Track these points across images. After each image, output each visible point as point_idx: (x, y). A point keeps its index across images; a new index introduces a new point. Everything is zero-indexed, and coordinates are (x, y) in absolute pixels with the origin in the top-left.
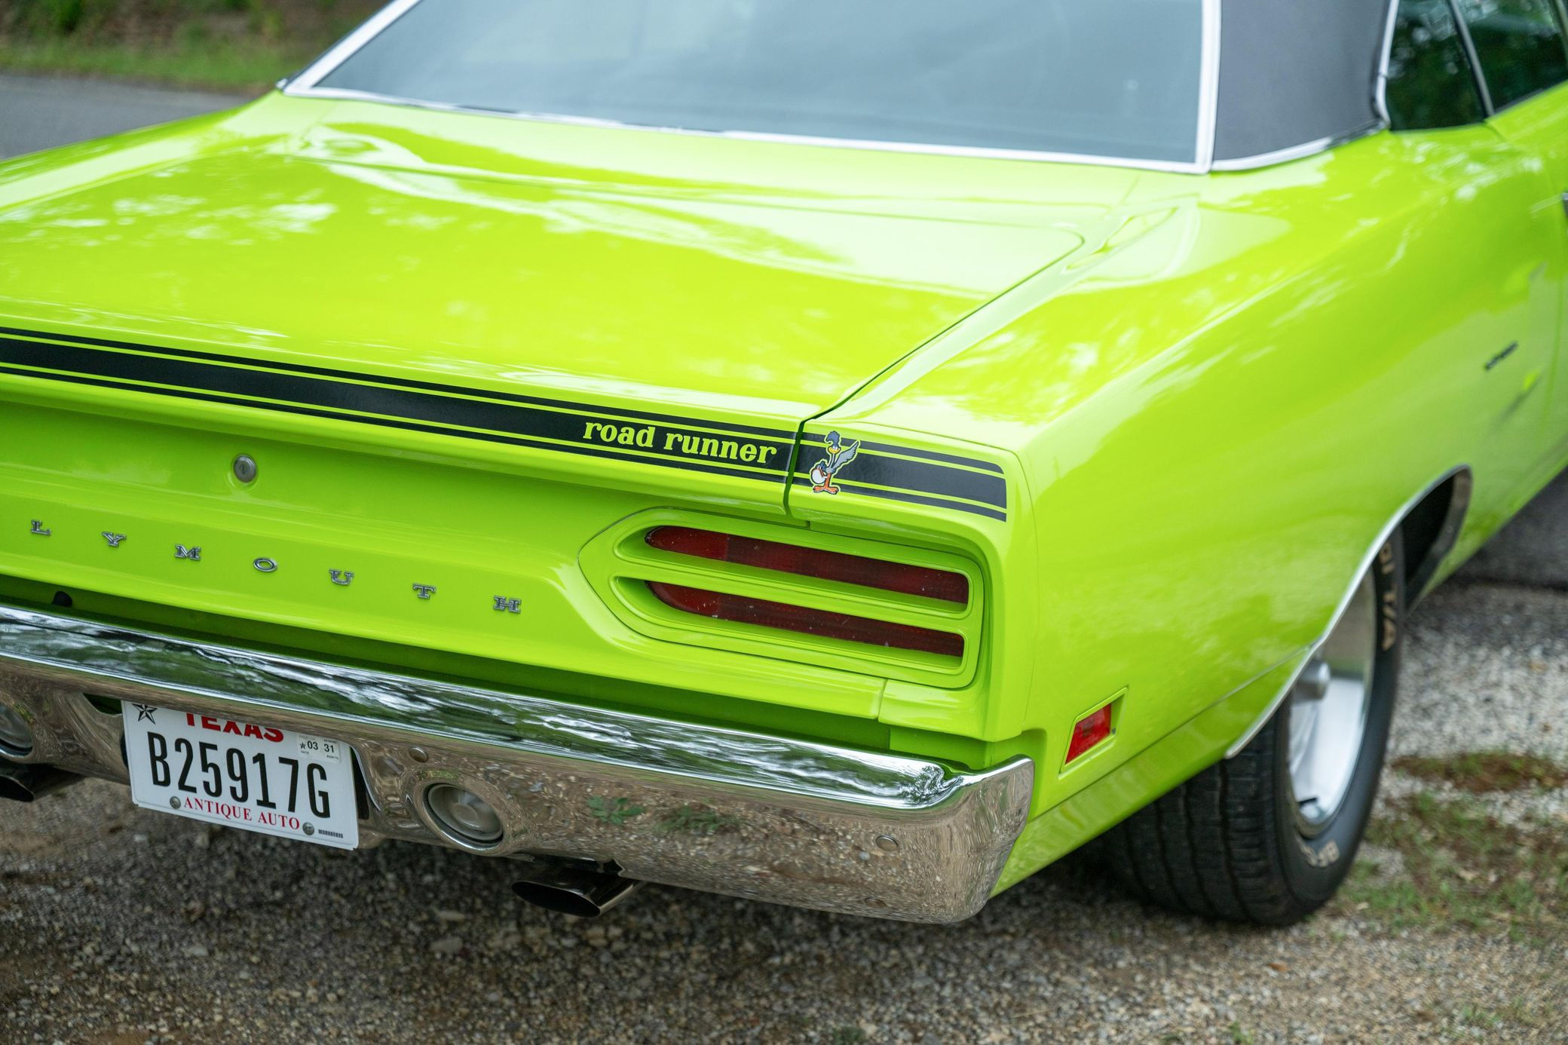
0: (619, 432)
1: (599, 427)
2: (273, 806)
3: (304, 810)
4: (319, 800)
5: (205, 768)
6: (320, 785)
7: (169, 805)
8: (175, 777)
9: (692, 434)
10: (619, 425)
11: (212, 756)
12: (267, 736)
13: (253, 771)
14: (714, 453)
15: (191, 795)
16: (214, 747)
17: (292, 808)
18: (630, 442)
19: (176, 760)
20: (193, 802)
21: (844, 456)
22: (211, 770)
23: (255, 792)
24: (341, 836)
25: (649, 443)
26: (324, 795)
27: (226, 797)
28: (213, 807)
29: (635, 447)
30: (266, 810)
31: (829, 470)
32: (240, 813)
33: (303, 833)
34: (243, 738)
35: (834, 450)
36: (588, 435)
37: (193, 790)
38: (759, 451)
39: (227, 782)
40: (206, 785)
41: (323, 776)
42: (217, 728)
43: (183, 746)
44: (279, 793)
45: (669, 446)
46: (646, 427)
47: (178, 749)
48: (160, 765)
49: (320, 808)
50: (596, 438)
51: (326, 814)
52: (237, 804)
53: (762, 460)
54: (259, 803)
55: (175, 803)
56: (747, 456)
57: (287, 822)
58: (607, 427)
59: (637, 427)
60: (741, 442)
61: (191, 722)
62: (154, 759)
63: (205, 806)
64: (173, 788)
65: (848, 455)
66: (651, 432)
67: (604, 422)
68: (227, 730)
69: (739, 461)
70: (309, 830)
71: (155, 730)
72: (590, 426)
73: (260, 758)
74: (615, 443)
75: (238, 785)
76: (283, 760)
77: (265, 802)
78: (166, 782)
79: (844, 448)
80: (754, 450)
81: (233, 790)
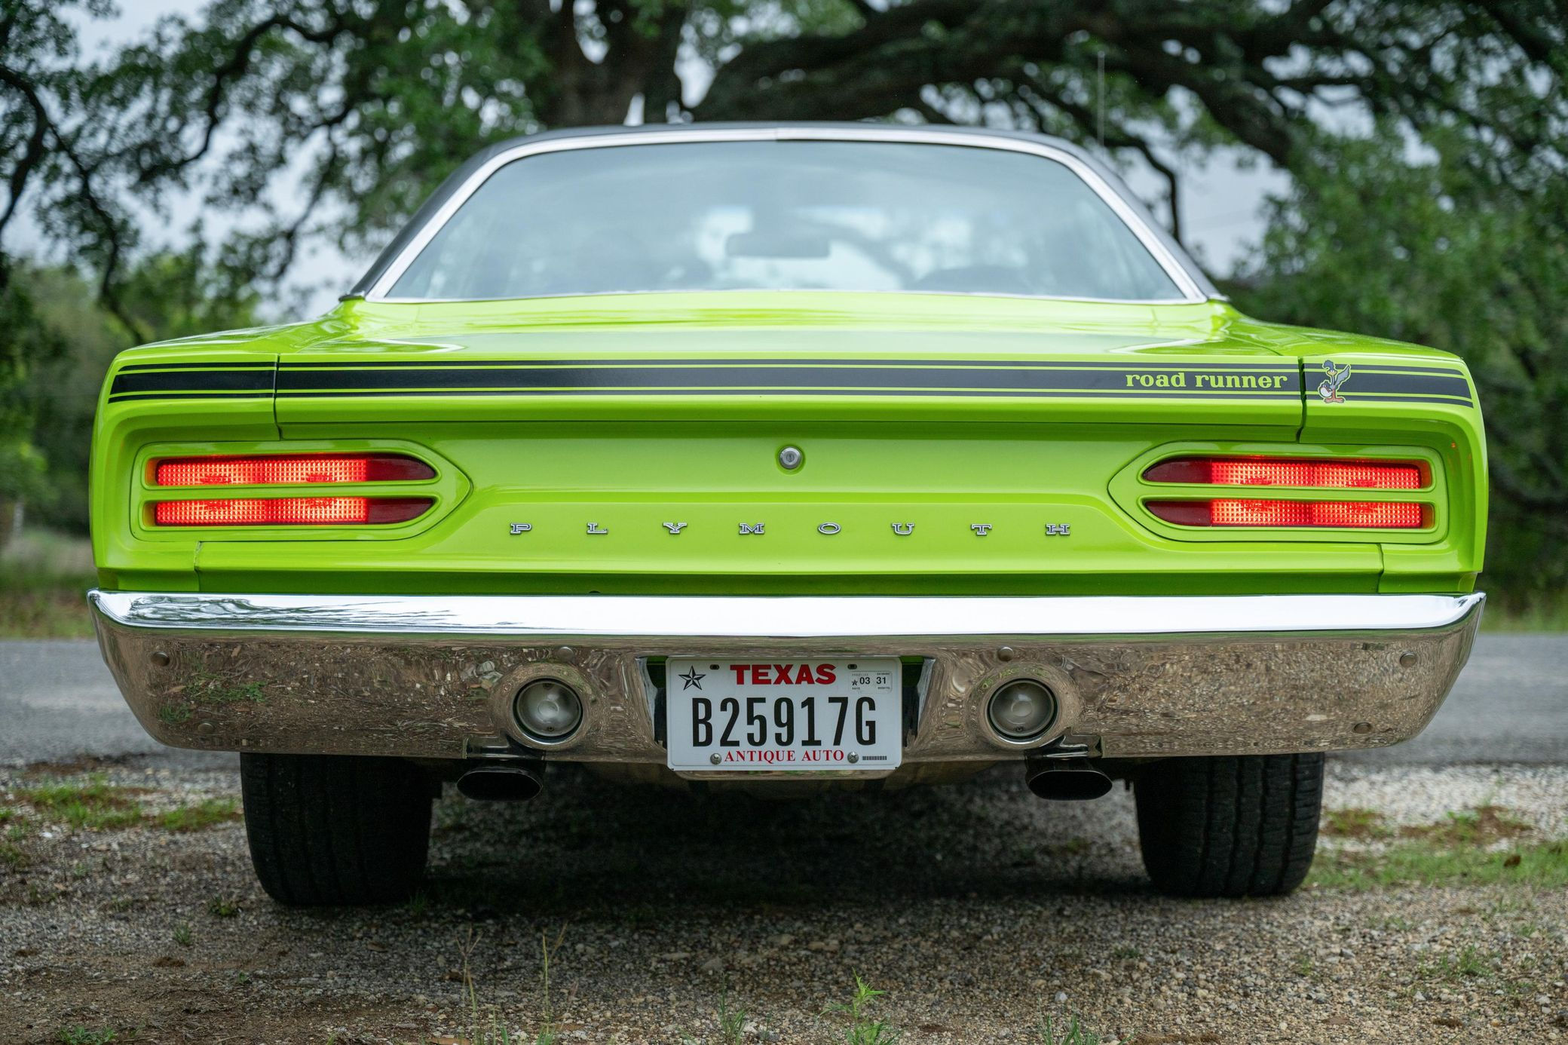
0: (1155, 379)
1: (1138, 377)
2: (819, 743)
3: (849, 741)
4: (866, 730)
5: (750, 722)
6: (867, 715)
7: (709, 763)
8: (717, 735)
9: (1216, 374)
10: (1154, 374)
11: (758, 709)
12: (819, 681)
13: (801, 716)
14: (1237, 385)
15: (733, 750)
16: (763, 700)
17: (837, 742)
18: (1166, 384)
19: (719, 720)
20: (734, 755)
21: (1342, 376)
22: (757, 722)
23: (801, 732)
24: (885, 758)
25: (1182, 384)
26: (871, 725)
27: (771, 744)
28: (756, 756)
29: (1171, 387)
30: (810, 749)
31: (1333, 387)
32: (784, 756)
33: (847, 762)
34: (794, 687)
35: (1332, 373)
36: (1130, 383)
37: (736, 743)
38: (1273, 380)
39: (772, 729)
40: (750, 737)
41: (872, 707)
42: (768, 682)
43: (730, 705)
44: (825, 730)
45: (1199, 384)
46: (1177, 373)
47: (724, 708)
48: (702, 728)
49: (866, 737)
50: (1137, 384)
51: (872, 740)
52: (780, 748)
53: (1277, 385)
54: (804, 743)
55: (715, 761)
56: (1265, 384)
57: (831, 755)
58: (1143, 378)
59: (1170, 375)
60: (1257, 376)
61: (740, 681)
62: (696, 721)
63: (747, 756)
64: (715, 747)
65: (1345, 375)
66: (1182, 377)
67: (1141, 374)
68: (778, 682)
69: (1259, 388)
70: (853, 759)
71: (700, 695)
72: (1130, 378)
73: (809, 703)
74: (1154, 387)
75: (784, 731)
76: (832, 700)
77: (811, 741)
78: (709, 741)
79: (1339, 371)
80: (1269, 380)
81: (778, 736)
